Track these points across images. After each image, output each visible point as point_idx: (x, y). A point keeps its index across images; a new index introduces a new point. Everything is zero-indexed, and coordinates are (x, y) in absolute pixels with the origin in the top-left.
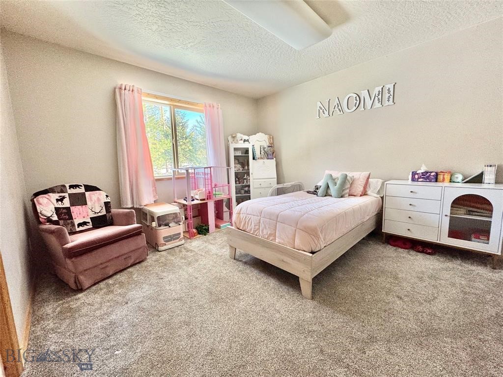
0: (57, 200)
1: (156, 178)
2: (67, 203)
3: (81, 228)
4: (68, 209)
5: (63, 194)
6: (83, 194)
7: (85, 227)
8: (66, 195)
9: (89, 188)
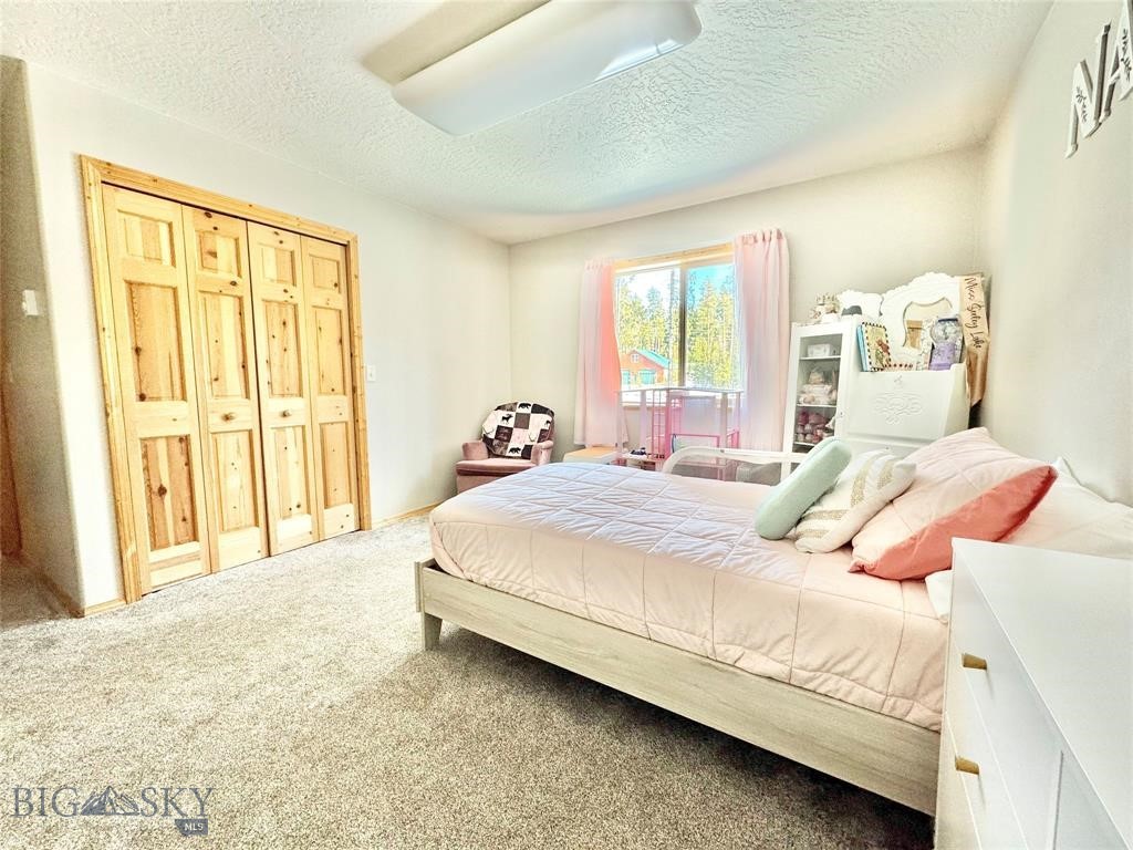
0: (504, 418)
1: (624, 405)
2: (511, 423)
3: (511, 454)
4: (511, 430)
5: (510, 413)
6: (528, 415)
7: (516, 454)
8: (513, 414)
9: (538, 409)
